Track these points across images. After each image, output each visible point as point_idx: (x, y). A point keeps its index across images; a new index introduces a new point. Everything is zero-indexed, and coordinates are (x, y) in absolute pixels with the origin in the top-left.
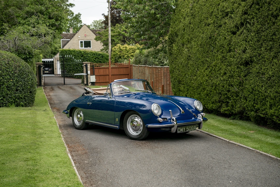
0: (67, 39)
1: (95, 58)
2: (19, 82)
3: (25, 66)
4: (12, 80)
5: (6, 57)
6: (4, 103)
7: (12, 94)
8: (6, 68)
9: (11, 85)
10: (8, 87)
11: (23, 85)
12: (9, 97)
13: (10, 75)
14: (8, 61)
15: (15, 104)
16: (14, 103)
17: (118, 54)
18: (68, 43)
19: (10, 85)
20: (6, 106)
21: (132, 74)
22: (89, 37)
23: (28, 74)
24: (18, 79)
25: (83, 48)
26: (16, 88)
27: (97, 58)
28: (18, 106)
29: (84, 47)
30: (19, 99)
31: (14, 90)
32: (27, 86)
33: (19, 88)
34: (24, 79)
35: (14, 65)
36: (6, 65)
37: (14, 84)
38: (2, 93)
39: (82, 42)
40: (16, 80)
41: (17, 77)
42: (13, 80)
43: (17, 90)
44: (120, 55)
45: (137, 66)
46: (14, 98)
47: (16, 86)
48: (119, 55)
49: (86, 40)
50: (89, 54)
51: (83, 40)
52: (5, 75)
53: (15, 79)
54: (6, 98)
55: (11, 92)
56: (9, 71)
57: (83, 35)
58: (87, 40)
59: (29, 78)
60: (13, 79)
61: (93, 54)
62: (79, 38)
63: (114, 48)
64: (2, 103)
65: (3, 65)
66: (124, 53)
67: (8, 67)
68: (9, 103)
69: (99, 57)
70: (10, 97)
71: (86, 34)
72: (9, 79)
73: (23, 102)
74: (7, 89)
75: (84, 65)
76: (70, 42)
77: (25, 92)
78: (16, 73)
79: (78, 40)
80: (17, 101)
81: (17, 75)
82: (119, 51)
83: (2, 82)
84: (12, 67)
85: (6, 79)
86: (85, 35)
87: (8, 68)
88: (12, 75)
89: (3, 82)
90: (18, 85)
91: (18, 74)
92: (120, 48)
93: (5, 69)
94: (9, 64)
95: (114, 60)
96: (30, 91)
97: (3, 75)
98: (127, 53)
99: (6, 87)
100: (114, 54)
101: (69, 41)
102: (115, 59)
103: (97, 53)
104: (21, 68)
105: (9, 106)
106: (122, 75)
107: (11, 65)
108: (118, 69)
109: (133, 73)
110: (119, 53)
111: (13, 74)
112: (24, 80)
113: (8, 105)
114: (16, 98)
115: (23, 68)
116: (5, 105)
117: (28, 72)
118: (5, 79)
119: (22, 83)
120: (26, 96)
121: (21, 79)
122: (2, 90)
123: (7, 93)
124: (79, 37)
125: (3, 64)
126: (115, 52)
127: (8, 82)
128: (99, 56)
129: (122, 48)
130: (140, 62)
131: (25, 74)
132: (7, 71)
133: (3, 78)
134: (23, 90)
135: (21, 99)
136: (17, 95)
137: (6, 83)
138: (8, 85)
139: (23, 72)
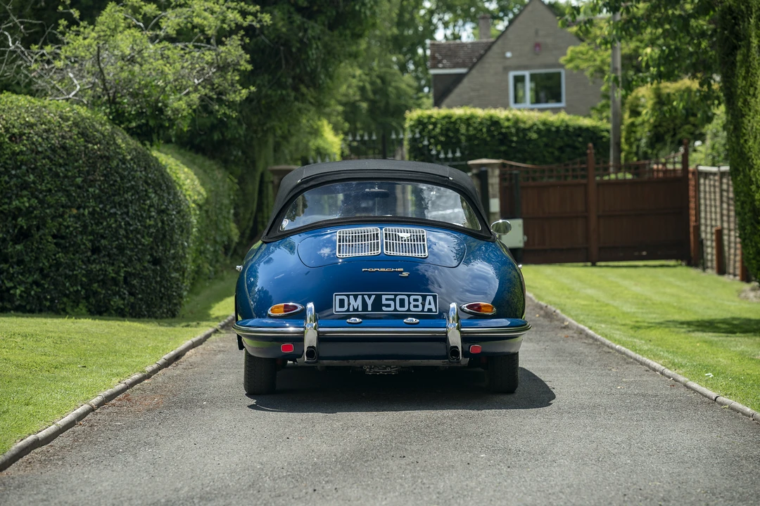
2: (105, 219)
3: (131, 159)
4: (75, 211)
5: (56, 123)
6: (47, 299)
7: (74, 264)
8: (55, 165)
9: (71, 229)
10: (63, 238)
11: (122, 232)
12: (66, 274)
13: (67, 191)
14: (63, 138)
15: (88, 302)
16: (87, 298)
19: (68, 227)
20: (53, 311)
23: (146, 191)
24: (101, 206)
26: (91, 241)
28: (105, 311)
30: (103, 283)
31: (82, 247)
32: (139, 236)
33: (105, 242)
35: (86, 154)
36: (54, 151)
37: (85, 226)
38: (37, 258)
40: (91, 209)
41: (98, 198)
42: (82, 210)
43: (96, 250)
46: (84, 279)
47: (92, 233)
49: (540, 66)
52: (50, 190)
53: (88, 207)
54: (52, 278)
55: (74, 255)
56: (66, 176)
59: (150, 206)
60: (78, 208)
63: (636, 97)
64: (39, 298)
65: (41, 152)
67: (61, 161)
68: (65, 300)
70: (67, 277)
72: (63, 206)
73: (120, 296)
74: (55, 244)
78: (92, 183)
80: (97, 292)
83: (35, 217)
84: (77, 161)
85: (52, 206)
87: (60, 165)
88: (75, 192)
89: (40, 217)
90: (99, 229)
91: (101, 190)
92: (658, 96)
93: (50, 169)
94: (64, 148)
96: (151, 255)
97: (41, 192)
99: (54, 236)
104: (115, 163)
105: (64, 310)
107: (72, 155)
111: (79, 187)
112: (127, 213)
113: (62, 306)
114: (91, 281)
115: (124, 163)
116: (48, 304)
117: (146, 182)
118: (50, 207)
119: (116, 221)
120: (134, 274)
121: (111, 208)
122: (38, 248)
123: (55, 259)
125: (40, 149)
127: (61, 216)
131: (133, 187)
132: (57, 175)
133: (41, 202)
134: (121, 249)
135: (116, 285)
136: (95, 267)
137: (52, 219)
138: (58, 230)
139: (122, 178)
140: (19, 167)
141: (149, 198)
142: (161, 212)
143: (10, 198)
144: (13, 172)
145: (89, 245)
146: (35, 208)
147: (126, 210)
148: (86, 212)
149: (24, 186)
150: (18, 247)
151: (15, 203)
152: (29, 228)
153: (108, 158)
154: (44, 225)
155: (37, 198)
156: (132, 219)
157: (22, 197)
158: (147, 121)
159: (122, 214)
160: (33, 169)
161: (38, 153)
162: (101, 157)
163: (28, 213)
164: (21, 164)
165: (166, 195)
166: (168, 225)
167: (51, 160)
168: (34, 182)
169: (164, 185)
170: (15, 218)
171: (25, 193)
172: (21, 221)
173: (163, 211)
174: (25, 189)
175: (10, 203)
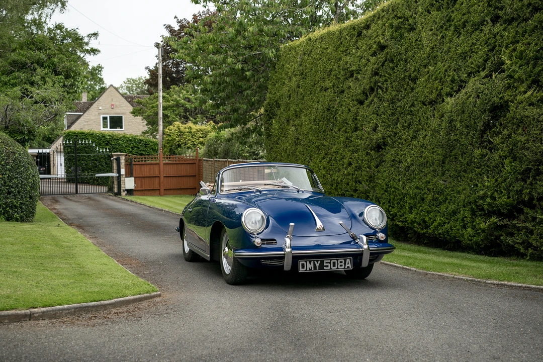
0: (76, 112)
1: (132, 148)
2: (13, 179)
3: (23, 153)
11: (20, 185)
15: (4, 216)
17: (175, 139)
18: (80, 120)
21: (202, 175)
22: (120, 108)
23: (28, 167)
24: (12, 174)
25: (108, 129)
27: (136, 147)
28: (10, 220)
29: (110, 128)
30: (11, 207)
31: (4, 192)
32: (25, 187)
33: (13, 190)
34: (21, 174)
35: (6, 151)
37: (5, 183)
39: (105, 118)
41: (10, 170)
42: (4, 176)
43: (9, 193)
44: (180, 141)
45: (212, 161)
46: (4, 206)
47: (7, 186)
48: (178, 141)
49: (113, 114)
50: (121, 141)
51: (108, 114)
53: (6, 174)
57: (109, 106)
58: (116, 114)
59: (30, 174)
61: (127, 140)
62: (100, 111)
63: (169, 129)
66: (186, 138)
69: (140, 146)
71: (113, 103)
73: (17, 213)
75: (114, 157)
76: (82, 117)
77: (22, 197)
78: (8, 164)
79: (99, 114)
80: (9, 211)
82: (177, 135)
84: (2, 154)
86: (112, 105)
90: (11, 184)
91: (12, 167)
92: (179, 129)
95: (168, 150)
96: (29, 195)
98: (192, 137)
100: (168, 140)
101: (81, 115)
102: (171, 149)
103: (135, 139)
104: (17, 155)
106: (183, 176)
108: (175, 165)
109: (204, 174)
110: (177, 139)
111: (3, 165)
114: (7, 207)
115: (20, 155)
117: (28, 163)
119: (17, 180)
120: (23, 203)
121: (16, 174)
124: (100, 108)
126: (170, 136)
128: (140, 143)
129: (182, 129)
130: (216, 154)
131: (24, 165)
134: (19, 192)
135: (16, 208)
136: (9, 200)
139: (20, 162)
141: (30, 170)
145: (7, 191)
148: (6, 177)
156: (23, 179)
158: (25, 137)
159: (20, 177)
162: (12, 152)
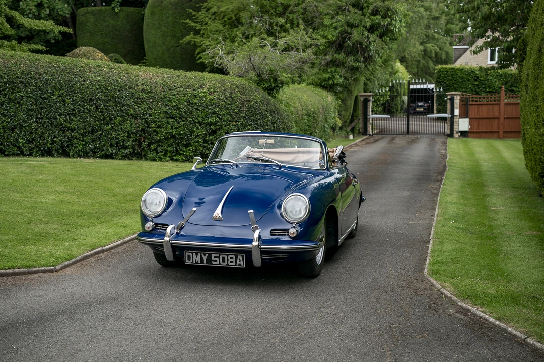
2: (247, 126)
3: (261, 101)
4: (234, 123)
5: (229, 87)
8: (227, 104)
9: (233, 130)
13: (231, 115)
14: (231, 93)
19: (231, 129)
23: (266, 114)
24: (246, 121)
34: (257, 121)
35: (240, 100)
36: (227, 98)
37: (239, 129)
40: (241, 122)
41: (244, 118)
42: (237, 123)
52: (224, 115)
56: (231, 109)
59: (268, 121)
60: (236, 122)
67: (229, 103)
72: (229, 121)
78: (242, 112)
81: (244, 115)
83: (218, 125)
84: (236, 102)
87: (229, 104)
88: (235, 115)
89: (220, 125)
91: (246, 115)
93: (225, 106)
94: (231, 97)
97: (221, 115)
104: (252, 103)
107: (234, 100)
111: (237, 113)
112: (257, 124)
115: (257, 103)
117: (267, 111)
118: (224, 121)
121: (250, 122)
125: (221, 98)
127: (229, 125)
131: (260, 113)
132: (228, 109)
133: (221, 119)
137: (225, 126)
138: (228, 131)
139: (255, 110)
140: (212, 105)
141: (268, 117)
142: (273, 123)
143: (208, 118)
144: (210, 107)
146: (218, 122)
147: (256, 122)
148: (239, 124)
149: (214, 113)
150: (211, 137)
151: (210, 120)
152: (216, 129)
153: (249, 101)
154: (222, 128)
155: (219, 118)
157: (213, 117)
158: (271, 84)
159: (255, 124)
160: (218, 106)
161: (220, 99)
162: (247, 101)
163: (215, 124)
164: (213, 104)
165: (276, 116)
166: (276, 128)
167: (225, 102)
168: (218, 111)
169: (276, 112)
170: (210, 125)
171: (214, 115)
172: (213, 127)
173: (275, 123)
174: (214, 114)
175: (208, 120)
